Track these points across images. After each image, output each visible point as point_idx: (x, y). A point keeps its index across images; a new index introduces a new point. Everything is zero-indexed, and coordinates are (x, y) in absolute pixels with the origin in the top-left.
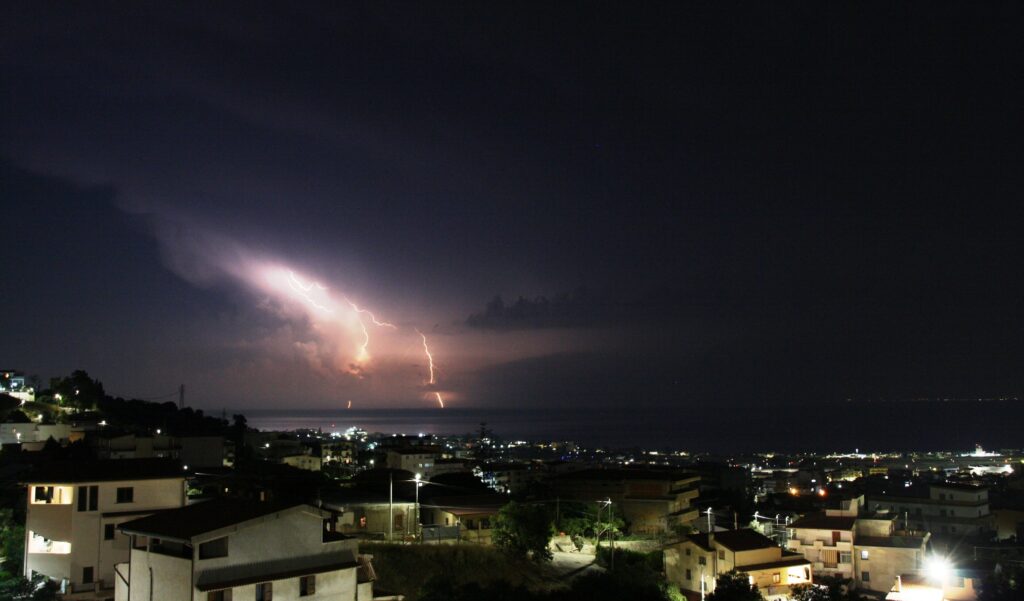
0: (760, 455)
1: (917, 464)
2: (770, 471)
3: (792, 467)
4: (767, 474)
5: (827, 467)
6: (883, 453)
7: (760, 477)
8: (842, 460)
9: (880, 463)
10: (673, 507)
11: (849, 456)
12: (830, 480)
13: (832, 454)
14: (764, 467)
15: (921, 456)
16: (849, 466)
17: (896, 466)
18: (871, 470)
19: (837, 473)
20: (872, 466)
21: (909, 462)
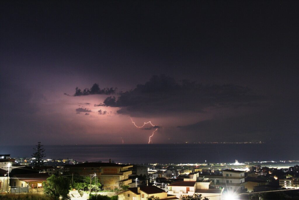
0: (151, 164)
1: (213, 168)
2: (155, 171)
3: (164, 169)
4: (154, 172)
5: (178, 169)
6: (200, 164)
7: (151, 173)
8: (184, 166)
9: (199, 167)
10: (122, 178)
11: (186, 165)
12: (179, 174)
13: (180, 164)
14: (153, 169)
15: (215, 165)
16: (187, 169)
17: (205, 169)
18: (195, 170)
19: (182, 171)
20: (196, 168)
21: (210, 167)
